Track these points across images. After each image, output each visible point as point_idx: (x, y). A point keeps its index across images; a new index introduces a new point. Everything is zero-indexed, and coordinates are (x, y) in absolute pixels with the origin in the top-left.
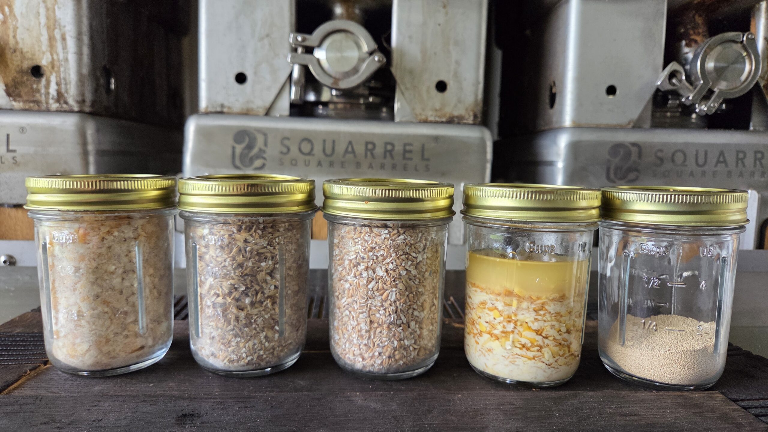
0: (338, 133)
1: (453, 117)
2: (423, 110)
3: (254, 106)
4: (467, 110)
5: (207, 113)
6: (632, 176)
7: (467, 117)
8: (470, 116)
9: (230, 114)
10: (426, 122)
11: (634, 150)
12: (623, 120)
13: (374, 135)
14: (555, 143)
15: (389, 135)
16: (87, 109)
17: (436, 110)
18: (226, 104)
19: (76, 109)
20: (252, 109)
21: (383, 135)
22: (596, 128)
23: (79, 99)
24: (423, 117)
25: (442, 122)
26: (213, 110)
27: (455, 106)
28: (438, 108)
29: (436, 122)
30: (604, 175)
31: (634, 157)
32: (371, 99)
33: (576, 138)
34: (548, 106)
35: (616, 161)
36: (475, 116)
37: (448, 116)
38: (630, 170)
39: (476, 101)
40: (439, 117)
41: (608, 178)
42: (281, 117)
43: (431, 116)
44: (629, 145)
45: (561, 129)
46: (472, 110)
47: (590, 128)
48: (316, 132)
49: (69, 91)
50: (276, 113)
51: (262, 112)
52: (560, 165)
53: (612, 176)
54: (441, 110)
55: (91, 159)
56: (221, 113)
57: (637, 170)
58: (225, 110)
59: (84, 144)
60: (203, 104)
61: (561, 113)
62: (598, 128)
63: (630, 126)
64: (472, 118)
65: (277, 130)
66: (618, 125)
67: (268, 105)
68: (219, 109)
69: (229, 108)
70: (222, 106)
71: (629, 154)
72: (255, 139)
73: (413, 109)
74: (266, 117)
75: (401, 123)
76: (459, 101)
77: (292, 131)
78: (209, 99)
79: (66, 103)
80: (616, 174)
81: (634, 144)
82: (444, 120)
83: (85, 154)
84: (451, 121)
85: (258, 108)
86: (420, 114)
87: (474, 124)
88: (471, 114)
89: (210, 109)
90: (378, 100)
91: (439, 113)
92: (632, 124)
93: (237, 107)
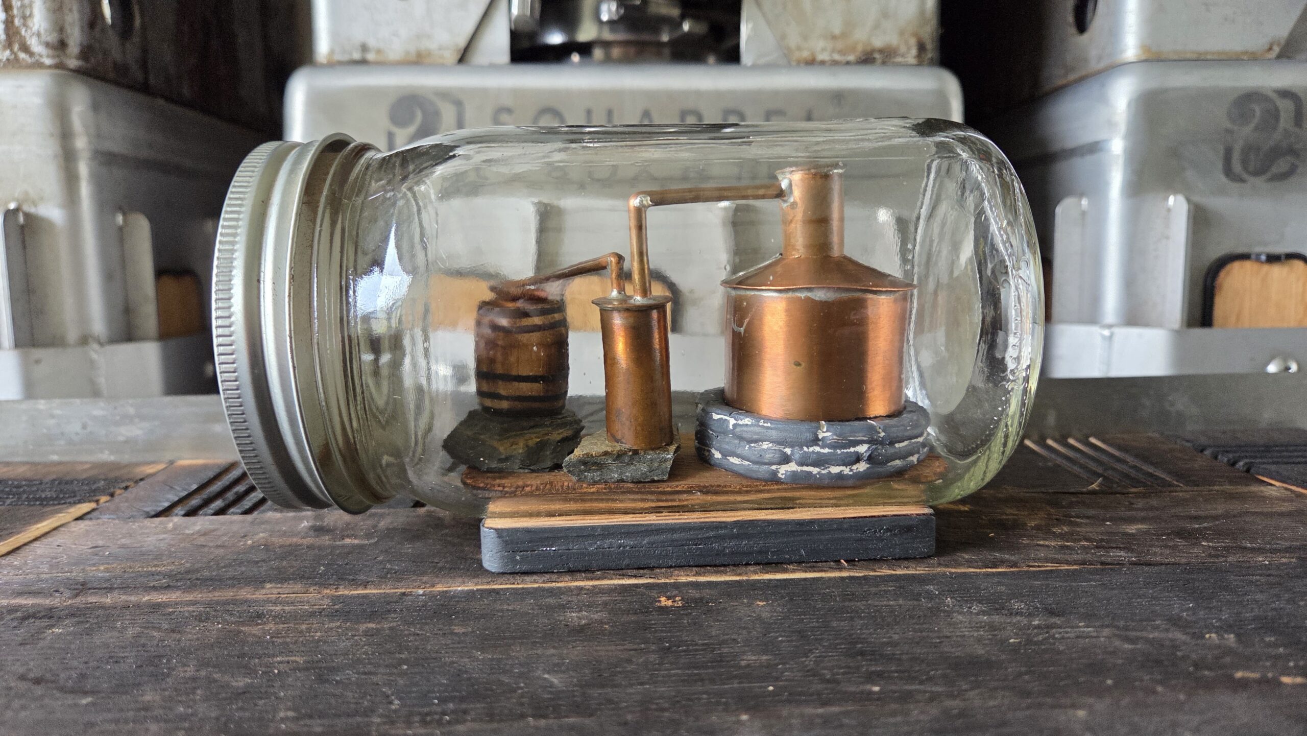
0: (618, 94)
1: (873, 51)
2: (805, 38)
3: (431, 45)
4: (902, 33)
5: (332, 65)
6: (1282, 165)
7: (903, 49)
8: (909, 49)
9: (383, 64)
10: (811, 63)
11: (1284, 107)
12: (1256, 41)
13: (698, 93)
14: (1103, 99)
15: (732, 93)
16: (73, 63)
17: (834, 38)
18: (372, 43)
19: (48, 61)
20: (429, 54)
21: (718, 95)
22: (1197, 60)
23: (52, 38)
24: (805, 54)
25: (848, 63)
26: (346, 58)
27: (877, 26)
28: (837, 31)
29: (835, 63)
30: (1220, 165)
31: (1285, 122)
32: (686, 27)
33: (1154, 84)
34: (1073, 30)
35: (1246, 132)
36: (921, 48)
37: (860, 48)
38: (1276, 153)
39: (922, 12)
40: (841, 52)
41: (1228, 171)
42: (493, 67)
43: (824, 50)
44: (1274, 96)
45: (1115, 68)
46: (915, 34)
47: (1184, 60)
48: (568, 95)
49: (30, 23)
50: (480, 57)
51: (451, 57)
52: (1117, 146)
53: (1237, 167)
54: (844, 35)
55: (83, 169)
56: (363, 62)
57: (1292, 151)
58: (371, 57)
59: (65, 135)
60: (323, 45)
61: (1114, 33)
62: (1200, 60)
63: (1273, 54)
64: (914, 52)
65: (484, 92)
66: (1246, 53)
67: (462, 42)
68: (357, 56)
69: (379, 51)
70: (364, 48)
71: (1274, 114)
72: (437, 114)
73: (783, 37)
74: (462, 68)
75: (755, 67)
76: (885, 14)
77: (517, 93)
78: (335, 35)
79: (25, 48)
80: (1245, 162)
81: (1285, 94)
82: (851, 58)
83: (68, 157)
84: (867, 59)
85: (440, 49)
86: (799, 48)
87: (920, 64)
88: (913, 41)
89: (338, 57)
90: (701, 28)
91: (840, 45)
92: (1277, 50)
93: (396, 49)
